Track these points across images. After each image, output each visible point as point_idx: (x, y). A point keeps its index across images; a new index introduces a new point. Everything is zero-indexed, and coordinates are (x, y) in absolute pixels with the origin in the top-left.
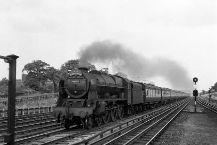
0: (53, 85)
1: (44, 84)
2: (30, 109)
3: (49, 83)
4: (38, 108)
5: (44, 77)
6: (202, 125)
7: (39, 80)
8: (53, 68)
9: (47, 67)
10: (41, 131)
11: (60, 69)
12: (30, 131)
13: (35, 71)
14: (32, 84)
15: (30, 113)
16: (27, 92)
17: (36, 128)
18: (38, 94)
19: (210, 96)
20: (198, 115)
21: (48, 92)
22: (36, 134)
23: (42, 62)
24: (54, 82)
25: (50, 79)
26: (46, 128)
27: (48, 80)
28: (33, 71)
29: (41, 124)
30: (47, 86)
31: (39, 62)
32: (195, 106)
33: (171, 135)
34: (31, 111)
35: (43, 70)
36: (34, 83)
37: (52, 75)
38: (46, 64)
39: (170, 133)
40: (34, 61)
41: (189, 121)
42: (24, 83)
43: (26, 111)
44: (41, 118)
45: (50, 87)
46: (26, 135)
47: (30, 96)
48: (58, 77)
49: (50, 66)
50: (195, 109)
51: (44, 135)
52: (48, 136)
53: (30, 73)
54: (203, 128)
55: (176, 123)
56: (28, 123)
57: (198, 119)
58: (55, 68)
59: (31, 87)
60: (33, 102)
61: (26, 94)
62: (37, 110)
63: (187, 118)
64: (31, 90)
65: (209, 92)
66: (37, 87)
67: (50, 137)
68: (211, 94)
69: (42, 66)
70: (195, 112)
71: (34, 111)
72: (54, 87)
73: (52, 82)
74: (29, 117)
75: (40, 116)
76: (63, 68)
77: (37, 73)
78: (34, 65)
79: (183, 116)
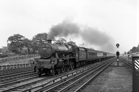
0: (28, 50)
1: (21, 49)
2: (11, 66)
3: (25, 48)
4: (16, 65)
5: (21, 45)
6: (121, 74)
7: (18, 47)
8: (27, 39)
9: (23, 38)
10: (16, 79)
11: (32, 40)
12: (8, 80)
13: (15, 41)
14: (13, 50)
15: (11, 68)
16: (10, 55)
17: (12, 77)
18: (17, 56)
19: (129, 56)
20: (119, 67)
21: (24, 54)
22: (11, 82)
23: (20, 35)
24: (28, 48)
25: (26, 46)
26: (19, 77)
27: (24, 47)
28: (14, 41)
29: (16, 75)
30: (24, 51)
31: (18, 35)
32: (118, 62)
33: (99, 80)
34: (12, 67)
35: (21, 40)
36: (15, 49)
37: (27, 44)
38: (22, 37)
39: (99, 79)
40: (15, 35)
41: (113, 71)
42: (9, 49)
43: (8, 67)
44: (17, 71)
45: (26, 51)
46: (5, 82)
47: (12, 57)
48: (30, 45)
49: (25, 38)
50: (118, 64)
51: (17, 82)
52: (19, 82)
53: (12, 42)
54: (121, 76)
55: (104, 73)
56: (8, 74)
57: (119, 70)
58: (28, 39)
59: (13, 51)
60: (14, 61)
61: (9, 56)
62: (15, 66)
63: (112, 70)
64: (13, 53)
65: (128, 53)
66: (17, 51)
67: (20, 83)
68: (129, 54)
69: (20, 38)
70: (118, 66)
71: (14, 67)
72: (28, 51)
73: (27, 48)
74: (9, 71)
75: (17, 70)
76: (34, 39)
77: (17, 43)
78: (14, 37)
79: (110, 68)
